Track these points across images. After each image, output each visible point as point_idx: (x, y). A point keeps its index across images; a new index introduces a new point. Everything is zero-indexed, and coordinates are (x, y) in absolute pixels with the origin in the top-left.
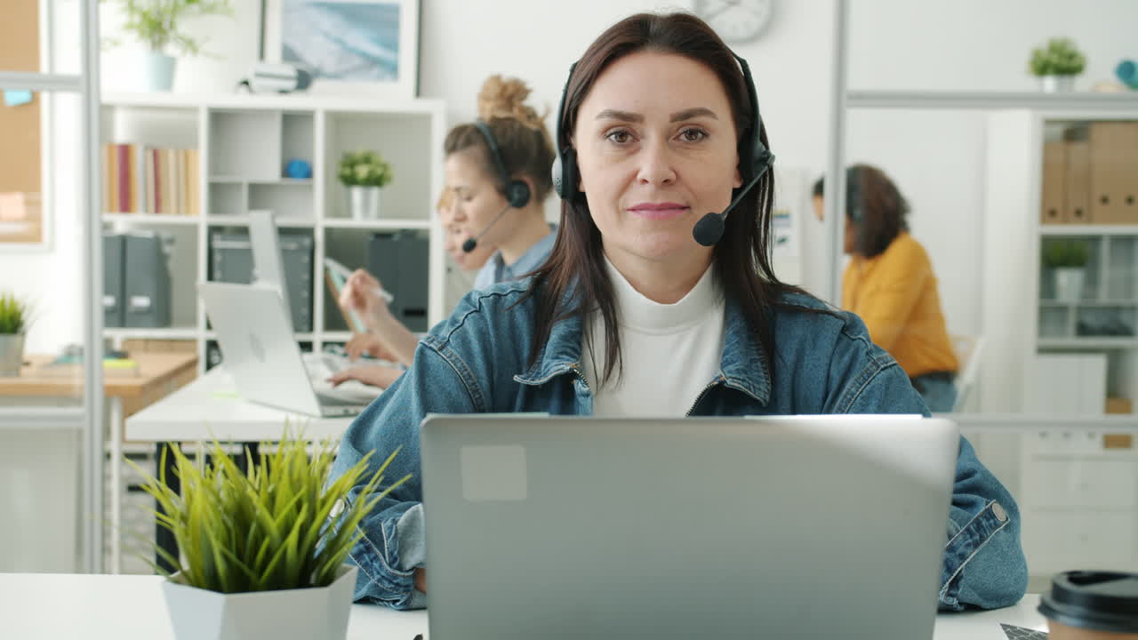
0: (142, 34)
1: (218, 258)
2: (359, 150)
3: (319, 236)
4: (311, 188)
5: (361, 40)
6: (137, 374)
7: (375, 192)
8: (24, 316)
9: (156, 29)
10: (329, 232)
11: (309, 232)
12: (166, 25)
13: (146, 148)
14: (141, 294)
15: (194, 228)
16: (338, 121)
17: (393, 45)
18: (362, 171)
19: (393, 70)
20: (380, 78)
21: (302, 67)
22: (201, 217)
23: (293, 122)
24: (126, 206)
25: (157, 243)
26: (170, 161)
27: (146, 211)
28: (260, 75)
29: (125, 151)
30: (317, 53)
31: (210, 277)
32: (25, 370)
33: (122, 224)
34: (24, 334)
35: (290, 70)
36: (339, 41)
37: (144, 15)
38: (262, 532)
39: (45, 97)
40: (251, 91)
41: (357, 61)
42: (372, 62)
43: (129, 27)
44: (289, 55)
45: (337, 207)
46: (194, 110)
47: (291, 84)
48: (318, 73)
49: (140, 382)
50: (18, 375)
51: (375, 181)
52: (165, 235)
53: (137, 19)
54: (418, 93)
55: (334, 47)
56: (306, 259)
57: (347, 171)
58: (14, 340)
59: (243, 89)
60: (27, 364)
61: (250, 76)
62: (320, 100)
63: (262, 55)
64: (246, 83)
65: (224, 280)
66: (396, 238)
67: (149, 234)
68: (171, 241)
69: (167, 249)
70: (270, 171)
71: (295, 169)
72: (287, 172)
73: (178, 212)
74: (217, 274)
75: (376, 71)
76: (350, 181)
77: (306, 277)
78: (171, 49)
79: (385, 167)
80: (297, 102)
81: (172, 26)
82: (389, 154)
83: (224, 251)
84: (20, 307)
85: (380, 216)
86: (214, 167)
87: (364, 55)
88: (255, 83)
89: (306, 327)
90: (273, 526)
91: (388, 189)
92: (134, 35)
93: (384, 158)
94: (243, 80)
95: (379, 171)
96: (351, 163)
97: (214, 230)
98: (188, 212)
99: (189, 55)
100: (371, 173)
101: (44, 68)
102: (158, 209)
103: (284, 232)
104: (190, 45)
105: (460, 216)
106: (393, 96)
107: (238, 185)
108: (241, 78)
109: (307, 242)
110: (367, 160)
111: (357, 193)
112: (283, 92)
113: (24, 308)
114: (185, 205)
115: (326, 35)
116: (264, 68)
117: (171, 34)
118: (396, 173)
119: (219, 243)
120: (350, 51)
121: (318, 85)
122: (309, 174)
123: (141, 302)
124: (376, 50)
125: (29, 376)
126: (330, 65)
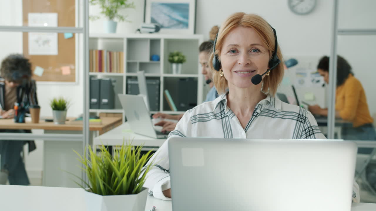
0: (107, 15)
1: (129, 87)
2: (175, 51)
3: (162, 80)
4: (159, 64)
5: (177, 16)
6: (101, 124)
7: (180, 65)
8: (67, 105)
9: (111, 14)
10: (165, 78)
11: (158, 78)
12: (114, 12)
13: (107, 51)
14: (105, 98)
15: (122, 77)
16: (169, 42)
17: (186, 17)
18: (176, 58)
19: (186, 25)
20: (182, 28)
21: (157, 24)
22: (124, 74)
23: (154, 43)
24: (101, 70)
25: (110, 82)
26: (115, 55)
27: (107, 72)
28: (143, 27)
29: (101, 52)
30: (162, 20)
31: (127, 93)
32: (67, 122)
33: (100, 76)
34: (66, 111)
35: (153, 26)
36: (169, 16)
37: (107, 9)
38: (116, 176)
39: (77, 35)
40: (140, 33)
41: (175, 22)
42: (180, 23)
43: (103, 12)
44: (153, 21)
45: (168, 70)
46: (122, 39)
47: (153, 30)
48: (162, 27)
49: (101, 126)
50: (64, 123)
51: (180, 61)
52: (113, 79)
53: (105, 10)
54: (195, 32)
55: (168, 18)
56: (157, 87)
57: (171, 58)
58: (63, 112)
59: (138, 32)
60: (68, 120)
61: (140, 27)
62: (162, 35)
63: (144, 21)
64: (139, 30)
65: (131, 94)
66: (187, 80)
67: (108, 79)
68: (115, 81)
69: (114, 84)
70: (146, 58)
71: (155, 58)
72: (152, 59)
73: (117, 72)
74: (129, 92)
75: (181, 26)
76: (172, 61)
77: (157, 93)
78: (116, 19)
79: (183, 57)
80: (155, 36)
81: (116, 12)
82: (185, 53)
83: (131, 84)
84: (65, 102)
85: (182, 73)
86: (128, 57)
87: (177, 21)
88: (142, 30)
89: (157, 109)
90: (119, 174)
91: (184, 64)
92: (104, 15)
93: (183, 54)
94: (138, 29)
95: (181, 58)
96: (172, 55)
97: (128, 78)
98: (120, 72)
99: (121, 21)
100: (179, 59)
101: (77, 25)
102: (111, 71)
103: (147, 78)
104: (122, 18)
105: (205, 72)
106: (187, 34)
107: (136, 63)
108: (138, 28)
109: (158, 81)
110: (178, 55)
111: (174, 66)
112: (151, 33)
113: (67, 102)
114: (119, 70)
115: (165, 14)
116: (145, 25)
117: (115, 15)
118: (187, 59)
119: (130, 82)
120: (173, 19)
121: (162, 30)
122: (159, 59)
123: (105, 101)
124: (181, 19)
125: (68, 124)
126: (166, 24)
